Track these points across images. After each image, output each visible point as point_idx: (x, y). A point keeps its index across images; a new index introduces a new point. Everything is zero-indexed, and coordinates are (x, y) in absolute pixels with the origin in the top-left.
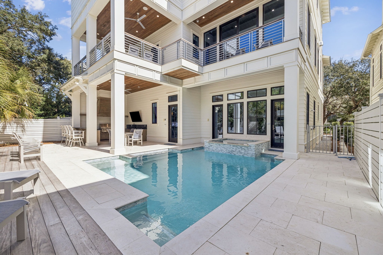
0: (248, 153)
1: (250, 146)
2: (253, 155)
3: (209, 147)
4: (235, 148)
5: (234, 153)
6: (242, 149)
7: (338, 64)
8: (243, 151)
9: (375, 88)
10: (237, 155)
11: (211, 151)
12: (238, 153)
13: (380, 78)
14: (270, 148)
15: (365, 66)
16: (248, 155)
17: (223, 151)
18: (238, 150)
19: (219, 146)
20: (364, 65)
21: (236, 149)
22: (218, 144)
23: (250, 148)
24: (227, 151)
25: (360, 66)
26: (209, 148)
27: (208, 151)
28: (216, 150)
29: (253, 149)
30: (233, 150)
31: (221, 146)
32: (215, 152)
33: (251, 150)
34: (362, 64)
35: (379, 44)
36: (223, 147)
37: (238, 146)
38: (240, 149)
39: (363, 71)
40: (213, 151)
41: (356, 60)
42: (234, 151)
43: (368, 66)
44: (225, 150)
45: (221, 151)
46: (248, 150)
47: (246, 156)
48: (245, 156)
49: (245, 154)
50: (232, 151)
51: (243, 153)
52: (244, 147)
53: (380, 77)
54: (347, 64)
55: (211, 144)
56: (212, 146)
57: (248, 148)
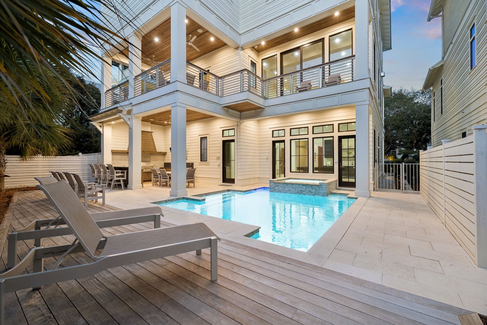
0: (319, 193)
1: (322, 185)
2: (325, 194)
3: (275, 187)
6: (312, 189)
7: (399, 94)
8: (313, 191)
9: (436, 123)
11: (278, 192)
12: (308, 193)
13: (441, 114)
14: (338, 187)
15: (426, 97)
19: (286, 186)
20: (424, 96)
21: (306, 189)
23: (322, 187)
25: (421, 98)
26: (274, 189)
27: (274, 192)
28: (283, 190)
29: (325, 188)
30: (303, 189)
33: (323, 189)
34: (423, 96)
35: (440, 79)
37: (309, 185)
38: (310, 189)
39: (423, 103)
41: (417, 91)
42: (304, 191)
43: (429, 98)
45: (289, 191)
46: (319, 189)
49: (315, 193)
52: (315, 187)
53: (441, 112)
54: (407, 94)
55: (277, 184)
56: (279, 186)
57: (319, 187)
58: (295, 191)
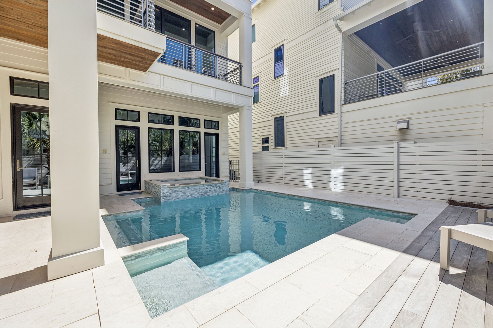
1: (225, 182)
2: (228, 191)
3: (171, 194)
4: (209, 187)
5: (208, 193)
6: (217, 188)
8: (218, 190)
10: (212, 195)
11: (175, 200)
12: (212, 193)
16: (223, 192)
17: (194, 195)
18: (212, 190)
19: (187, 189)
21: (210, 189)
22: (186, 186)
23: (225, 184)
24: (200, 193)
26: (170, 197)
27: (169, 201)
28: (182, 196)
29: (228, 184)
30: (207, 190)
31: (191, 189)
32: (180, 200)
33: (226, 186)
36: (194, 190)
37: (213, 184)
38: (215, 188)
40: (178, 198)
42: (208, 191)
44: (196, 193)
45: (191, 195)
46: (223, 186)
47: (222, 194)
48: (220, 194)
49: (220, 192)
50: (206, 192)
51: (218, 191)
52: (219, 185)
55: (175, 189)
56: (177, 192)
57: (222, 185)
58: (198, 193)
